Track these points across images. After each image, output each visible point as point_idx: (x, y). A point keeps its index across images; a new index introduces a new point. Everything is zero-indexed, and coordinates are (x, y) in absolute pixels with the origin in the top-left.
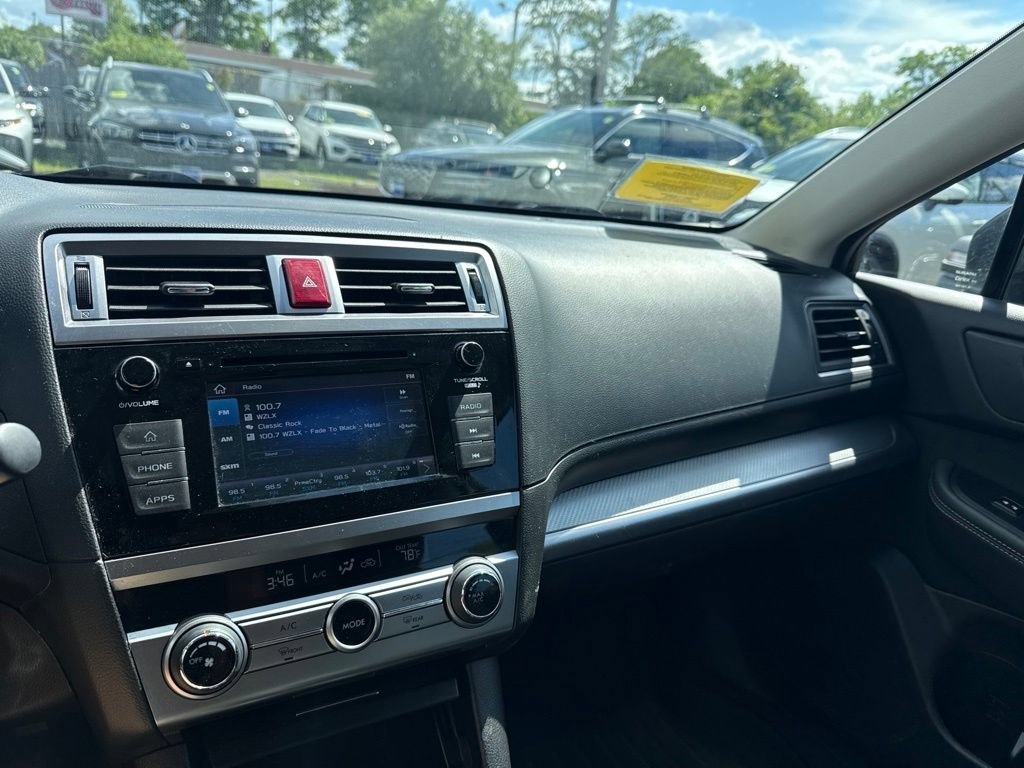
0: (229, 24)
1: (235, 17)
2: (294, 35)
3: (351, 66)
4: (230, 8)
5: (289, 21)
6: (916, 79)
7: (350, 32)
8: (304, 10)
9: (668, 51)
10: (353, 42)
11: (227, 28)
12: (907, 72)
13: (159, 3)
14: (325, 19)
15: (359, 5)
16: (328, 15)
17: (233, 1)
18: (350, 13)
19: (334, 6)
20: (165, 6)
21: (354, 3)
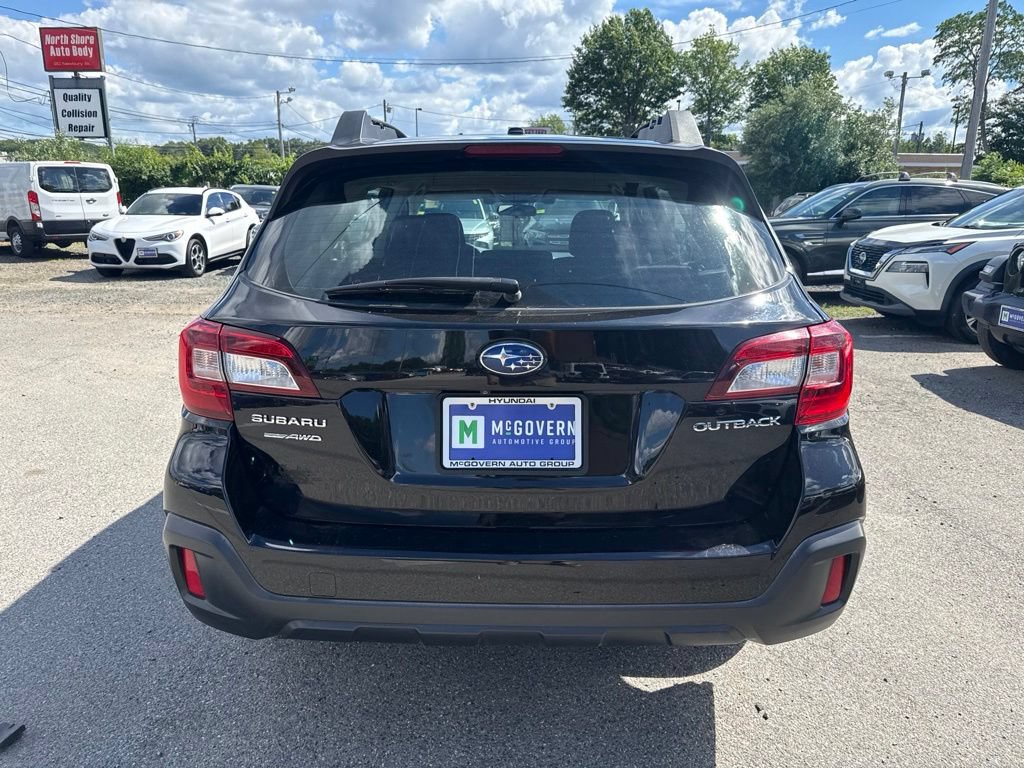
8: (709, 104)
13: (589, 121)
14: (728, 109)
15: (761, 91)
16: (731, 106)
17: (648, 108)
18: (751, 99)
19: (736, 96)
20: (593, 123)
21: (755, 90)
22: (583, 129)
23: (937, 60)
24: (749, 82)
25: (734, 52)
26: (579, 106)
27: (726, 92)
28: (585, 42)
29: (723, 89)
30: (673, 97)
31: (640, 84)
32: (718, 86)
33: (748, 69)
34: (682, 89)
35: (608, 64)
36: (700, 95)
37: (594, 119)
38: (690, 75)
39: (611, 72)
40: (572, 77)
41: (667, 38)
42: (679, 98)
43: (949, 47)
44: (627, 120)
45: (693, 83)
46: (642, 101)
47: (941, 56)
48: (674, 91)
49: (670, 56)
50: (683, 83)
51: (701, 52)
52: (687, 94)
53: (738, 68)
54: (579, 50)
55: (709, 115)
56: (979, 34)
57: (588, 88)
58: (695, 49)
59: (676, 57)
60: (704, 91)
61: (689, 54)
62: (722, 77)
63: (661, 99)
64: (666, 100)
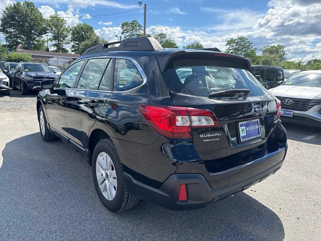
0: (35, 43)
1: (36, 41)
2: (55, 45)
3: (73, 53)
4: (35, 38)
5: (53, 41)
6: (231, 47)
7: (72, 43)
8: (58, 38)
9: (166, 43)
10: (73, 47)
11: (34, 44)
12: (229, 45)
13: (12, 38)
14: (64, 40)
15: (74, 36)
16: (65, 39)
17: (35, 37)
18: (72, 38)
19: (66, 36)
20: (13, 39)
21: (73, 35)
22: (9, 41)
23: (122, 33)
24: (70, 32)
25: (65, 22)
26: (7, 32)
27: (63, 34)
28: (7, 9)
29: (62, 33)
30: (45, 34)
31: (32, 28)
32: (60, 32)
33: (69, 28)
34: (48, 31)
35: (17, 19)
36: (54, 34)
37: (14, 38)
38: (50, 27)
39: (19, 22)
40: (2, 21)
41: (40, 13)
42: (47, 34)
43: (125, 30)
44: (27, 40)
45: (51, 30)
46: (33, 34)
47: (123, 32)
48: (45, 32)
49: (42, 19)
50: (48, 30)
51: (53, 20)
52: (50, 33)
53: (66, 27)
54: (4, 12)
55: (58, 41)
56: (131, 28)
57: (10, 26)
58: (51, 19)
59: (44, 20)
60: (56, 33)
61: (49, 20)
62: (61, 29)
63: (40, 34)
64: (42, 35)
